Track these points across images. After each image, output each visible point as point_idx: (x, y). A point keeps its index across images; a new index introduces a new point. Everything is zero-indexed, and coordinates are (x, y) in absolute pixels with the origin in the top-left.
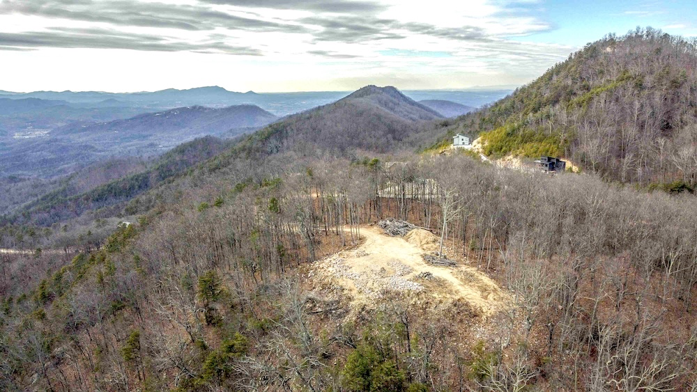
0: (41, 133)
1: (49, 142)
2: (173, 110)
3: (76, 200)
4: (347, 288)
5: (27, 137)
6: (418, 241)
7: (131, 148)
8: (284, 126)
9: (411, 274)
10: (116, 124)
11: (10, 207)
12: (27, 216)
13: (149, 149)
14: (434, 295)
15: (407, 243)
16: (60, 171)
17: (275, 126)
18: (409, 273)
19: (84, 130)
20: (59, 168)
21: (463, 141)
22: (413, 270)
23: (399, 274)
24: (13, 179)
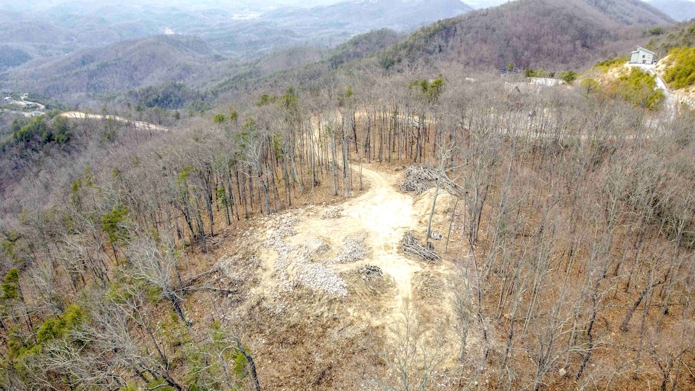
0: (254, 16)
1: (258, 24)
4: (264, 265)
5: (243, 18)
7: (325, 35)
9: (357, 262)
10: (318, 10)
11: (208, 84)
13: (340, 38)
15: (410, 207)
19: (290, 14)
20: (259, 51)
21: (644, 59)
22: (369, 256)
23: (338, 260)
24: (217, 58)
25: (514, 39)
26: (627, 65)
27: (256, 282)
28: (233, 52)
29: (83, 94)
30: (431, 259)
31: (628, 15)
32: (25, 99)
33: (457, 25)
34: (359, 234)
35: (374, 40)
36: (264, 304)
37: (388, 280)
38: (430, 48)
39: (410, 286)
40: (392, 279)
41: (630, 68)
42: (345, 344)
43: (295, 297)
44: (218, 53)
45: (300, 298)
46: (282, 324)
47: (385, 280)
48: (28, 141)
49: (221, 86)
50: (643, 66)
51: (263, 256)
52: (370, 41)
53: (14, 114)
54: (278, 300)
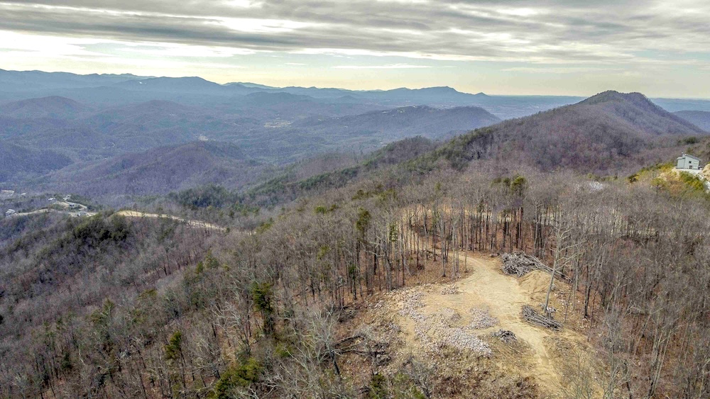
0: (285, 124)
1: (290, 132)
2: (400, 109)
3: (293, 187)
4: (405, 330)
5: (274, 127)
6: (533, 286)
7: (355, 143)
8: (490, 132)
9: (491, 329)
10: (347, 119)
11: (244, 187)
12: (253, 197)
13: (370, 145)
14: (498, 365)
15: (518, 287)
16: (291, 159)
17: (481, 131)
18: (488, 326)
19: (320, 123)
20: (292, 156)
21: (690, 164)
22: (498, 324)
23: (473, 326)
24: (253, 163)
25: (551, 147)
26: (674, 170)
27: (401, 344)
28: (265, 158)
30: (554, 326)
31: (656, 125)
32: (68, 201)
33: (494, 134)
35: (409, 147)
36: (415, 361)
37: (523, 343)
38: (468, 154)
39: (544, 348)
40: (526, 342)
41: (678, 173)
42: (500, 392)
43: (443, 356)
44: (251, 158)
45: (446, 356)
46: (436, 378)
47: (520, 342)
49: (257, 189)
50: (691, 171)
51: (402, 323)
52: (404, 148)
53: (60, 214)
54: (426, 358)
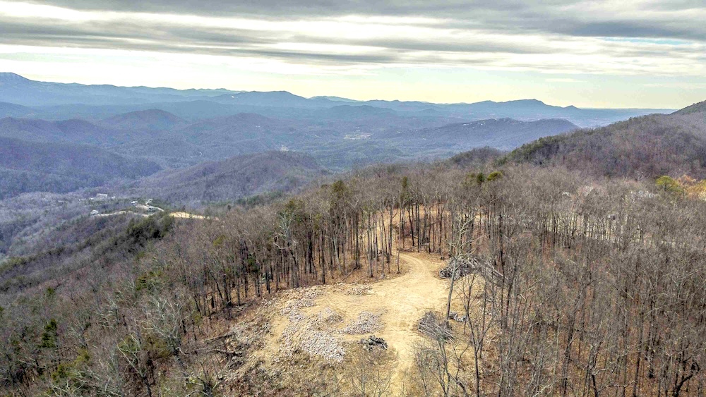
0: (365, 136)
1: (367, 144)
2: (481, 122)
4: (274, 331)
5: (354, 139)
7: (431, 155)
8: (556, 141)
10: (425, 131)
19: (399, 135)
22: (381, 331)
23: (346, 330)
29: (199, 201)
30: (444, 338)
32: (148, 204)
33: (560, 143)
34: (378, 310)
36: (262, 367)
37: (391, 353)
40: (396, 353)
44: (325, 168)
46: (272, 387)
47: (387, 352)
48: (138, 237)
51: (275, 323)
52: (471, 159)
53: (135, 216)
54: (276, 364)
